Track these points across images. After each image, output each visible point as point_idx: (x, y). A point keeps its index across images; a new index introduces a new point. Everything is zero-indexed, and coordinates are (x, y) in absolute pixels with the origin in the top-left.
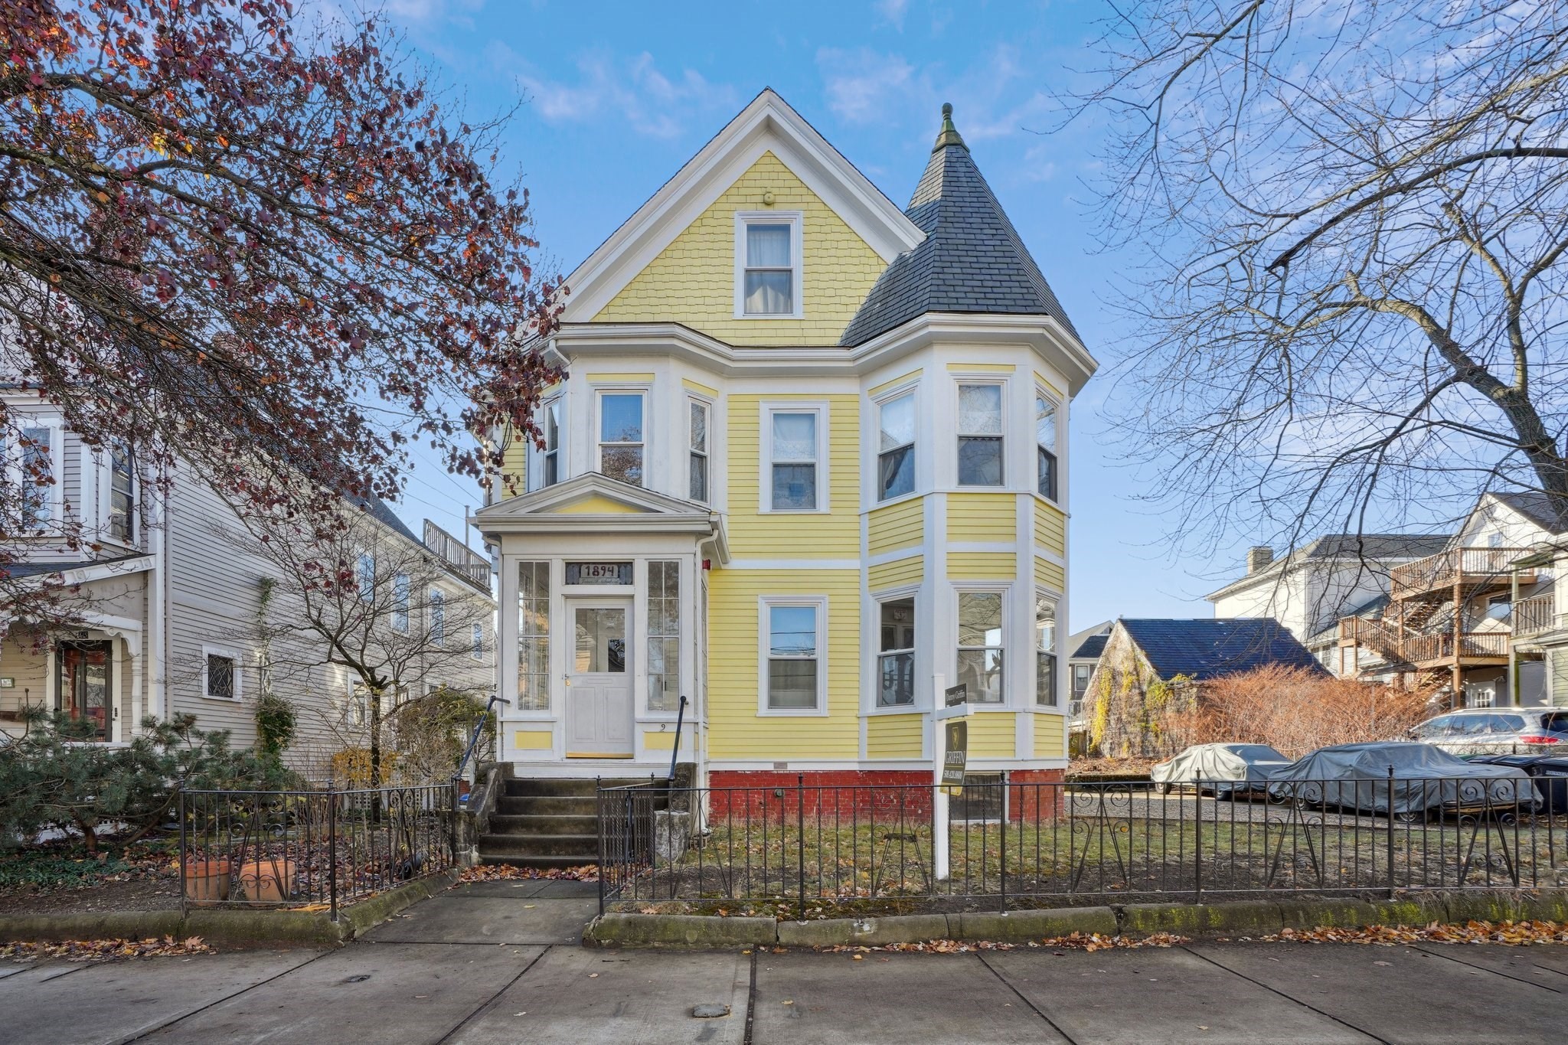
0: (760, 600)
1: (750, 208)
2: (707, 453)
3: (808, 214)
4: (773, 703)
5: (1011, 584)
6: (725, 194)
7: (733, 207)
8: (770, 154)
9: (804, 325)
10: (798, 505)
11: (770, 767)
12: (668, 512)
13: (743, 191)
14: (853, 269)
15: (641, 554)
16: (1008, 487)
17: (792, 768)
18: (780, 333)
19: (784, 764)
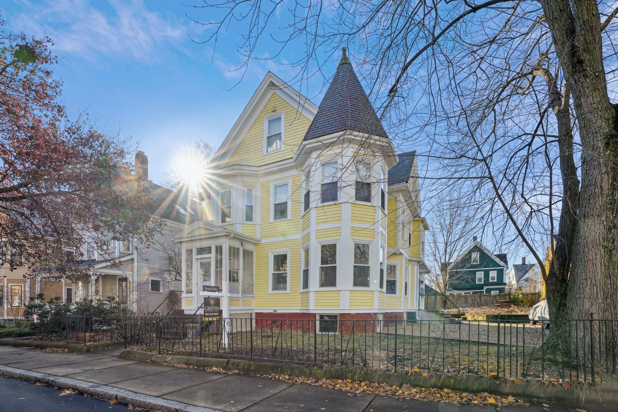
0: (270, 253)
1: (269, 115)
2: (253, 204)
3: (286, 111)
4: (274, 289)
5: (339, 239)
6: (261, 112)
7: (263, 116)
8: (274, 93)
9: (284, 152)
10: (283, 217)
11: (272, 311)
12: (216, 230)
13: (266, 110)
14: (300, 127)
15: (213, 244)
16: (340, 201)
17: (279, 312)
18: (277, 157)
19: (276, 310)
